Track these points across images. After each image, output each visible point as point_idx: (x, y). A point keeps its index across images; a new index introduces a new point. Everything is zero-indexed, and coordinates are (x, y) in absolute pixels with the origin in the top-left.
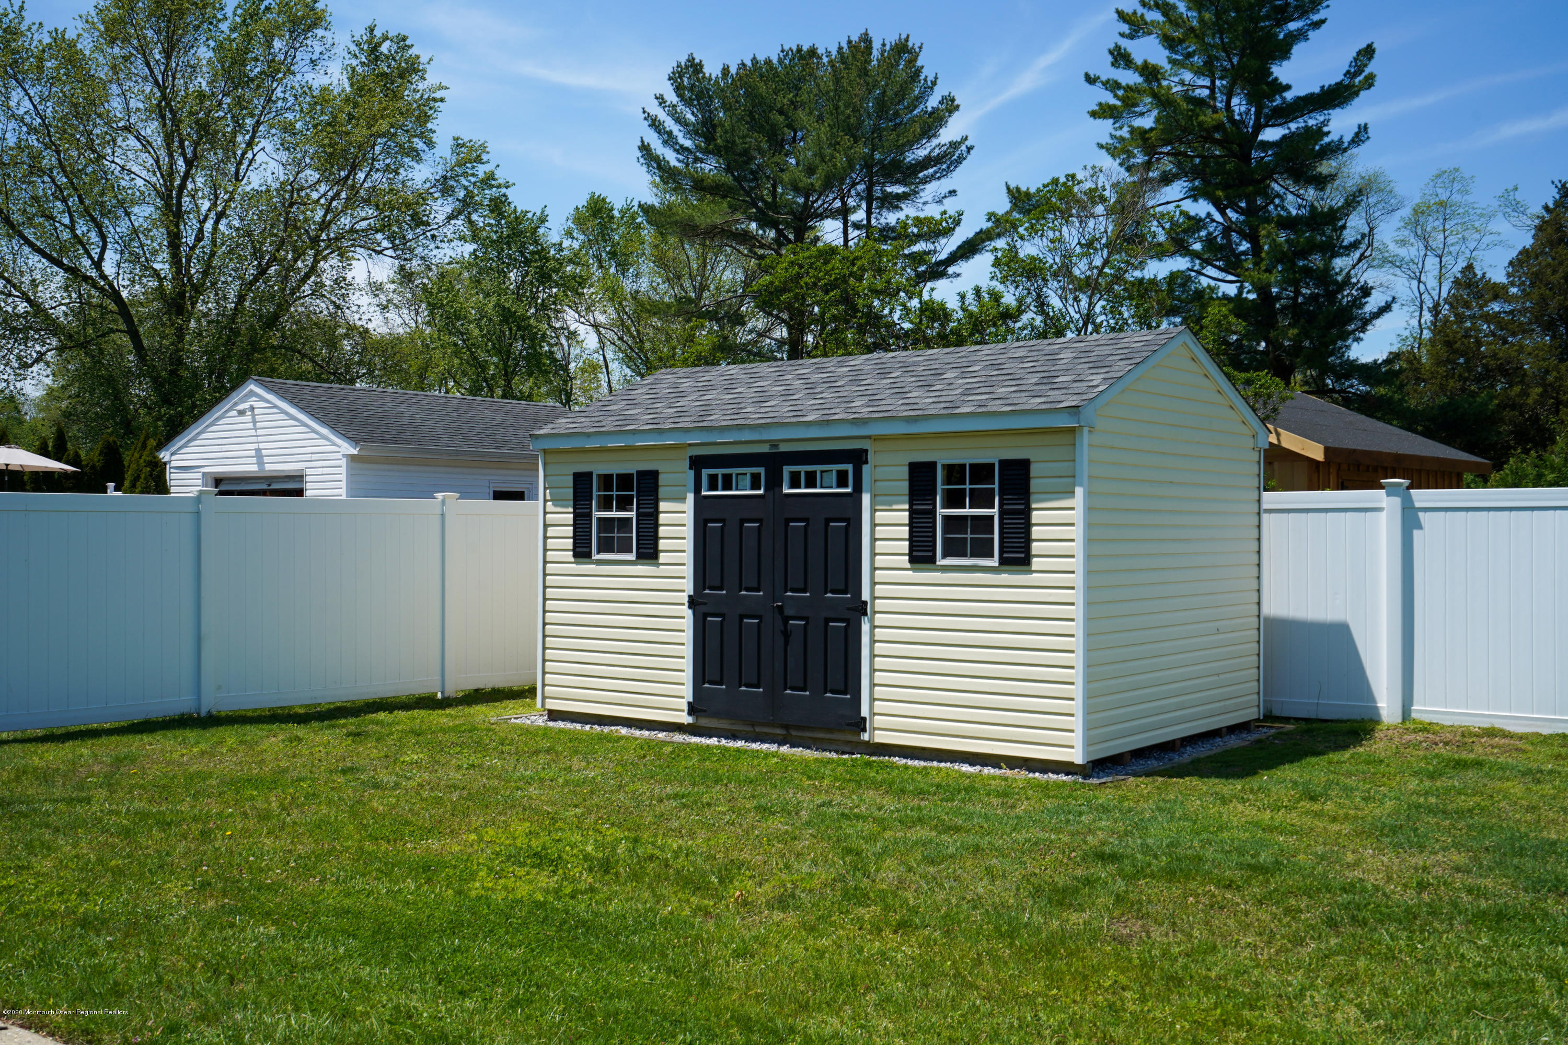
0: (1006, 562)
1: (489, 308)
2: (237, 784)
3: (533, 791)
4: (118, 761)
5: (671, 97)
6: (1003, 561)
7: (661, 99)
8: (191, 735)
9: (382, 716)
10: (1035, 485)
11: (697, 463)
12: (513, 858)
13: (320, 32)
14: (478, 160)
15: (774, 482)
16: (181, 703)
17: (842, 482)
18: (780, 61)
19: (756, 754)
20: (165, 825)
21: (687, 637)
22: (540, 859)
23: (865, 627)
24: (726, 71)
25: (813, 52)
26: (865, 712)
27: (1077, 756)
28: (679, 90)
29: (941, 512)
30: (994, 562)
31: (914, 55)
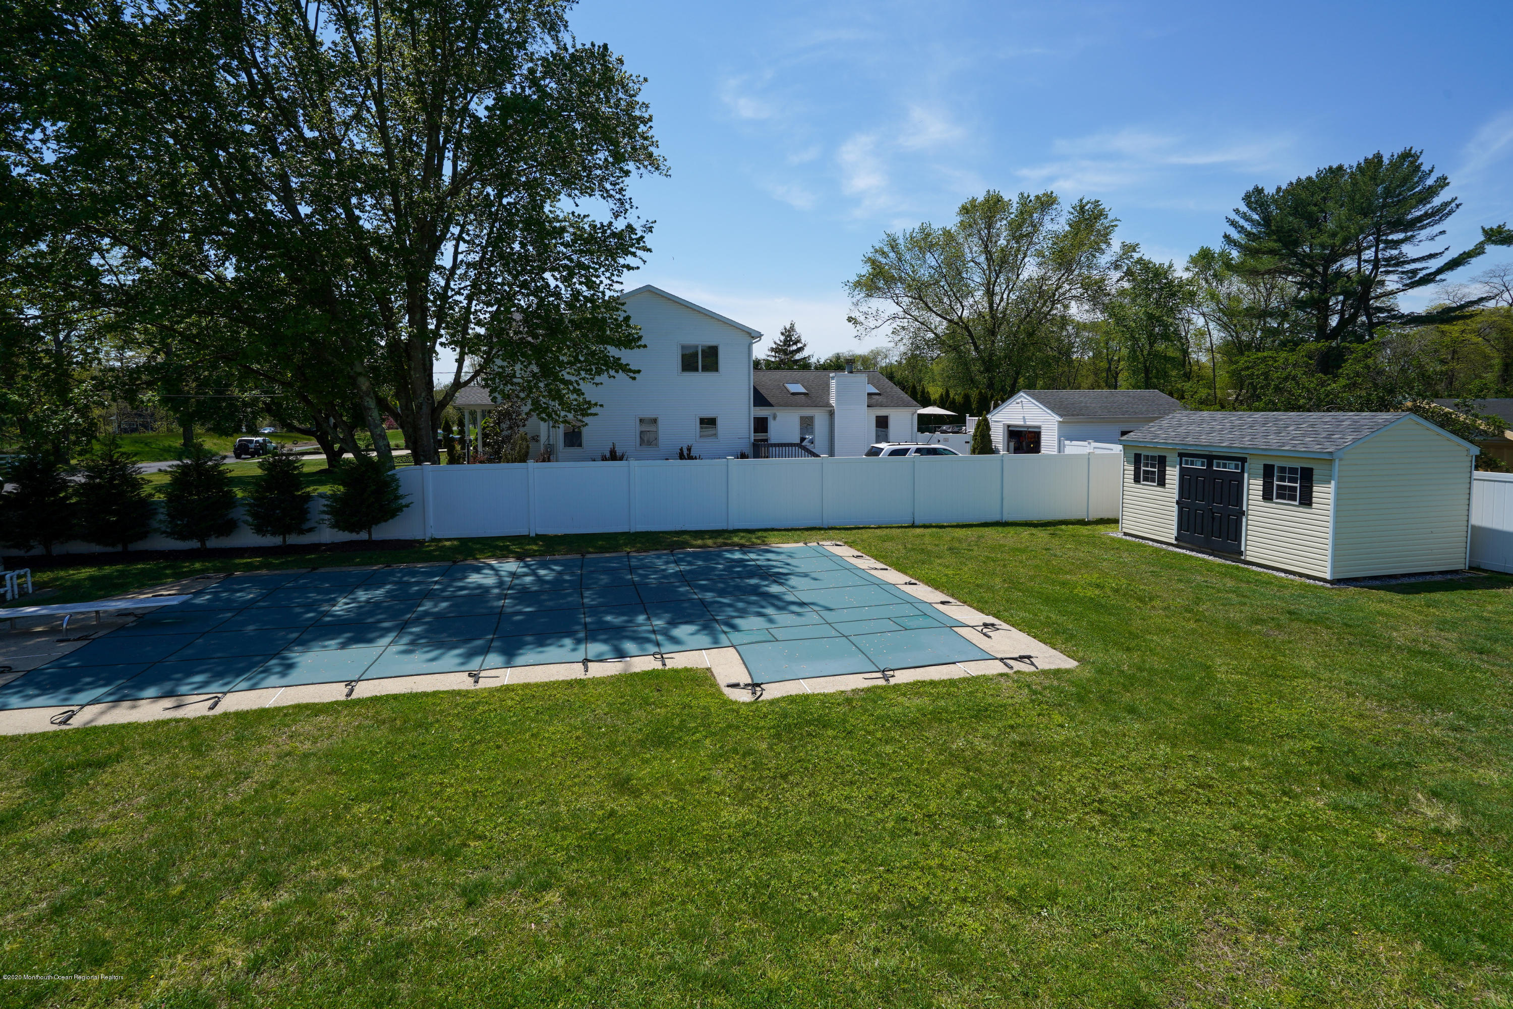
0: (1302, 504)
1: (1141, 314)
2: (1014, 550)
3: (1105, 564)
4: (979, 537)
5: (1244, 208)
6: (1301, 503)
7: (1237, 211)
8: (1000, 529)
9: (1063, 527)
10: (1315, 477)
11: (1181, 455)
12: (1090, 585)
13: (1055, 206)
14: (1134, 251)
15: (1210, 465)
16: (996, 517)
17: (1237, 468)
18: (1317, 176)
19: (1197, 559)
20: (994, 561)
21: (1175, 514)
22: (1098, 586)
23: (1244, 520)
24: (1279, 189)
25: (1340, 168)
26: (1243, 549)
27: (1328, 576)
28: (1249, 205)
29: (1276, 483)
30: (1297, 503)
31: (1416, 157)
